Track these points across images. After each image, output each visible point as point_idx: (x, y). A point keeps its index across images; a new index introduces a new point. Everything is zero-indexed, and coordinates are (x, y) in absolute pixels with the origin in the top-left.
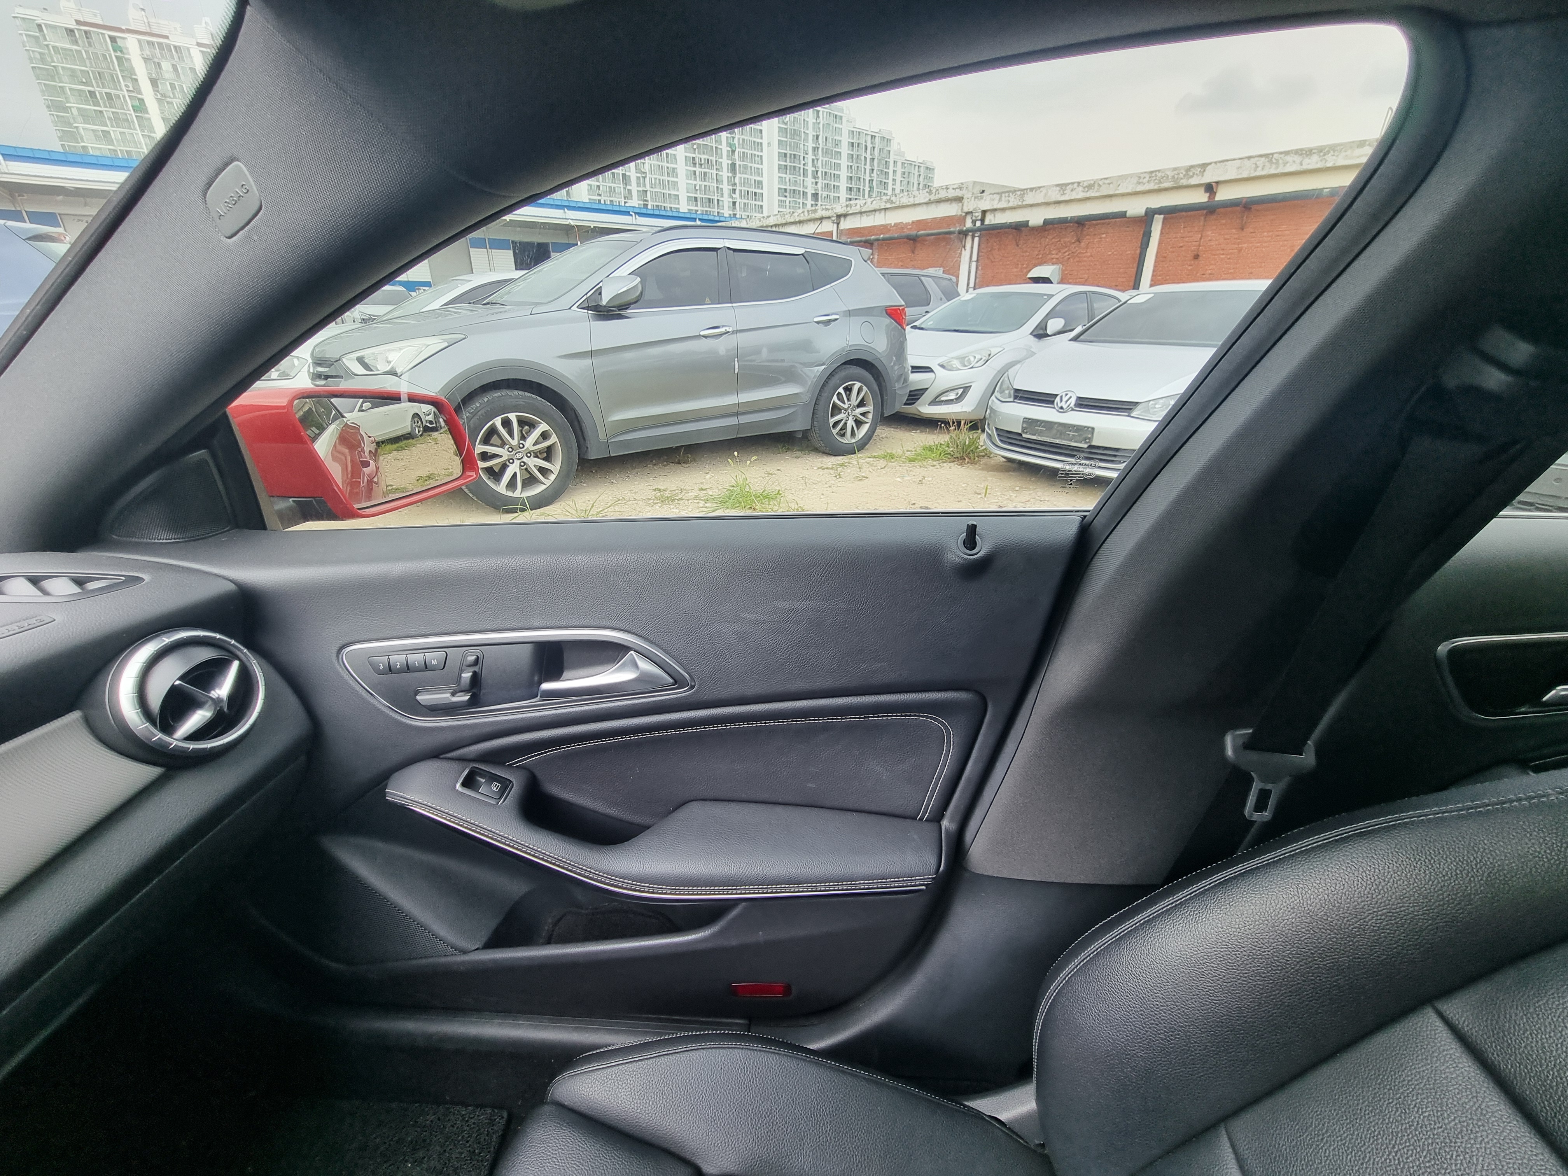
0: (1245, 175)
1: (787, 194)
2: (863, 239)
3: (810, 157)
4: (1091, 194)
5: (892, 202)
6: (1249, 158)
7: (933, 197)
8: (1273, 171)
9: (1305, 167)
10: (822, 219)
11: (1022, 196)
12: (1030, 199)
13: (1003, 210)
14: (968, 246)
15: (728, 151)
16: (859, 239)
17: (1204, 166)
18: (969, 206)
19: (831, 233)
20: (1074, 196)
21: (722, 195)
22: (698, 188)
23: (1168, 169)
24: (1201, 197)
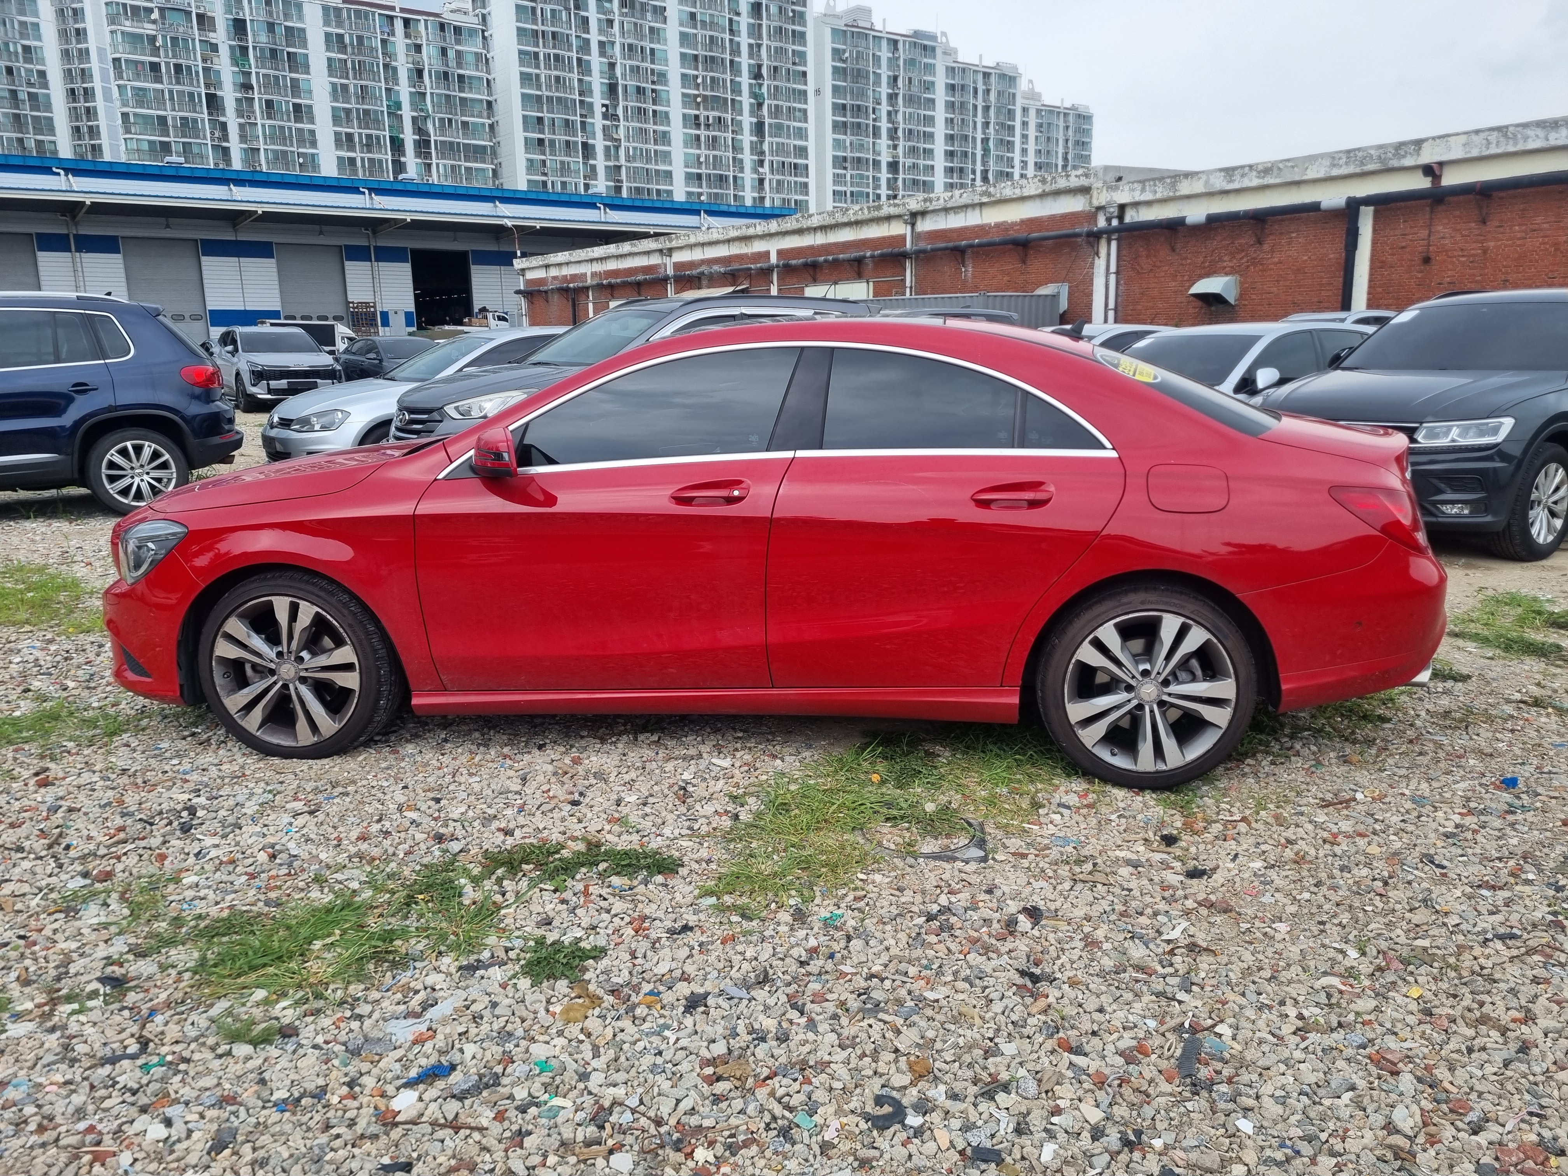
0: (1475, 153)
1: (848, 165)
2: (951, 244)
3: (884, 108)
4: (1269, 180)
5: (989, 195)
6: (1477, 132)
7: (1048, 188)
8: (1511, 149)
9: (1553, 142)
10: (889, 218)
11: (1173, 185)
12: (1185, 188)
13: (1149, 203)
14: (1103, 251)
15: (751, 105)
16: (943, 245)
17: (1418, 143)
18: (1101, 198)
19: (903, 238)
20: (1246, 183)
21: (742, 170)
22: (702, 159)
23: (1371, 147)
24: (1422, 183)
